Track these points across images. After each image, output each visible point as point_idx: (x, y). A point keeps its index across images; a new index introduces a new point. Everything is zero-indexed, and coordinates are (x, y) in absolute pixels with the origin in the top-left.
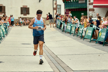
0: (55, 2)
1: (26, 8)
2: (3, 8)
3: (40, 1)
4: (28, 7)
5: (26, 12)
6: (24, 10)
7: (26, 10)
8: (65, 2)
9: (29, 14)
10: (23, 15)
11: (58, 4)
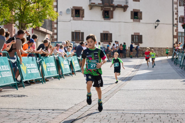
0: (175, 28)
1: (138, 36)
2: (109, 35)
3: (156, 27)
4: (140, 34)
5: (138, 41)
6: (136, 38)
7: (138, 38)
9: (141, 43)
11: (179, 31)
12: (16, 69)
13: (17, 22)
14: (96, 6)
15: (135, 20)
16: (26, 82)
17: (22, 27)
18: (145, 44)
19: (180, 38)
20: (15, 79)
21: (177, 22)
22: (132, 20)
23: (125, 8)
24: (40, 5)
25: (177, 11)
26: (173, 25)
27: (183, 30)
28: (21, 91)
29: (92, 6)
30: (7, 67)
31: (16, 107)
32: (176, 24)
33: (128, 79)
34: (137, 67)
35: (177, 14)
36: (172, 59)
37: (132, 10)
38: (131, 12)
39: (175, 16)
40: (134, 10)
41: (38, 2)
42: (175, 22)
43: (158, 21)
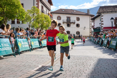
2: (69, 32)
3: (84, 29)
4: (79, 32)
12: (40, 43)
13: (40, 28)
14: (65, 22)
15: (77, 27)
16: (43, 47)
17: (42, 29)
19: (92, 33)
20: (40, 46)
23: (74, 23)
24: (47, 22)
25: (91, 24)
26: (90, 29)
27: (93, 30)
28: (42, 49)
29: (64, 23)
30: (37, 42)
31: (40, 54)
33: (76, 46)
34: (78, 42)
36: (90, 40)
39: (91, 26)
40: (77, 24)
41: (47, 21)
42: (91, 27)
43: (85, 27)
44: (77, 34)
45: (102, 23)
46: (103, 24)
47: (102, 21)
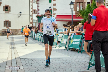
0: (31, 17)
1: (8, 22)
3: (19, 16)
4: (9, 21)
5: (8, 25)
6: (6, 23)
7: (8, 23)
8: (38, 17)
9: (10, 26)
10: (5, 27)
11: (33, 19)
15: (6, 11)
18: (13, 27)
19: (35, 23)
21: (32, 13)
22: (4, 12)
25: (32, 7)
26: (30, 16)
27: (37, 19)
32: (31, 15)
35: (32, 8)
37: (4, 5)
38: (4, 6)
39: (31, 10)
40: (5, 5)
43: (20, 13)
44: (4, 26)
45: (55, 7)
46: (56, 10)
47: (55, 5)
